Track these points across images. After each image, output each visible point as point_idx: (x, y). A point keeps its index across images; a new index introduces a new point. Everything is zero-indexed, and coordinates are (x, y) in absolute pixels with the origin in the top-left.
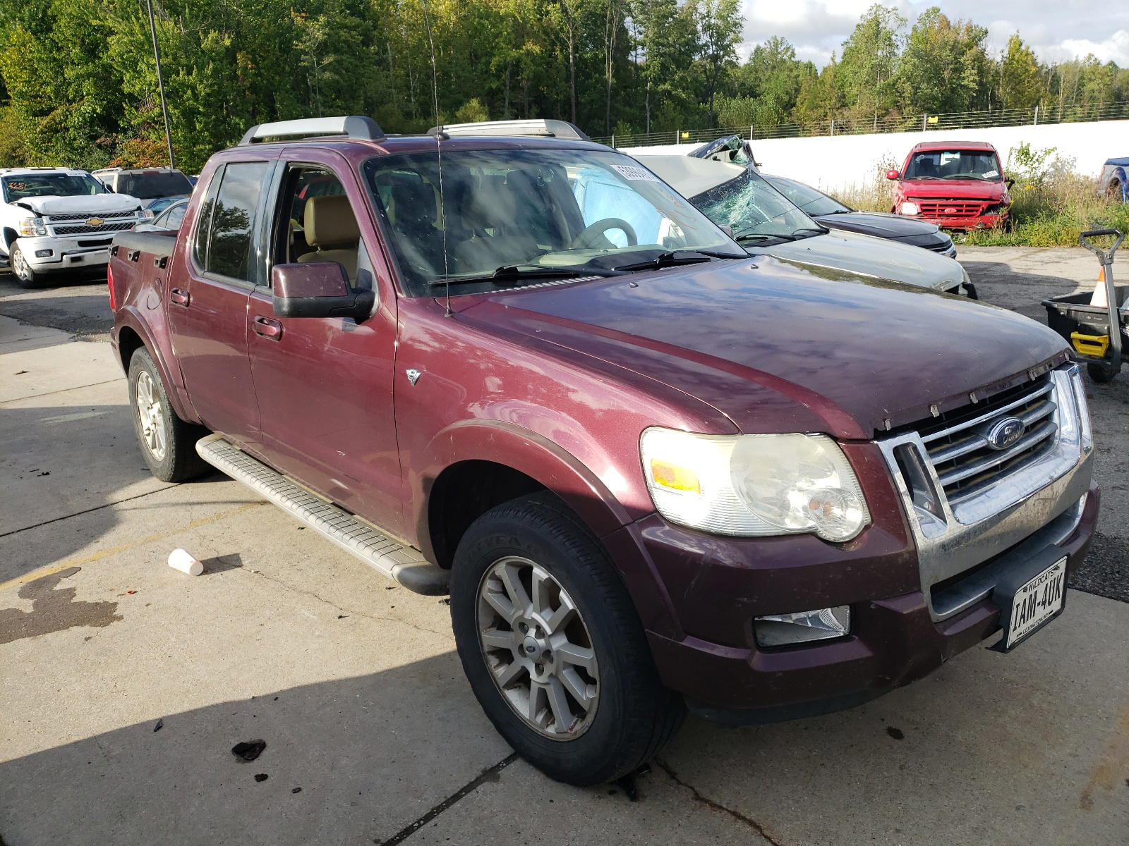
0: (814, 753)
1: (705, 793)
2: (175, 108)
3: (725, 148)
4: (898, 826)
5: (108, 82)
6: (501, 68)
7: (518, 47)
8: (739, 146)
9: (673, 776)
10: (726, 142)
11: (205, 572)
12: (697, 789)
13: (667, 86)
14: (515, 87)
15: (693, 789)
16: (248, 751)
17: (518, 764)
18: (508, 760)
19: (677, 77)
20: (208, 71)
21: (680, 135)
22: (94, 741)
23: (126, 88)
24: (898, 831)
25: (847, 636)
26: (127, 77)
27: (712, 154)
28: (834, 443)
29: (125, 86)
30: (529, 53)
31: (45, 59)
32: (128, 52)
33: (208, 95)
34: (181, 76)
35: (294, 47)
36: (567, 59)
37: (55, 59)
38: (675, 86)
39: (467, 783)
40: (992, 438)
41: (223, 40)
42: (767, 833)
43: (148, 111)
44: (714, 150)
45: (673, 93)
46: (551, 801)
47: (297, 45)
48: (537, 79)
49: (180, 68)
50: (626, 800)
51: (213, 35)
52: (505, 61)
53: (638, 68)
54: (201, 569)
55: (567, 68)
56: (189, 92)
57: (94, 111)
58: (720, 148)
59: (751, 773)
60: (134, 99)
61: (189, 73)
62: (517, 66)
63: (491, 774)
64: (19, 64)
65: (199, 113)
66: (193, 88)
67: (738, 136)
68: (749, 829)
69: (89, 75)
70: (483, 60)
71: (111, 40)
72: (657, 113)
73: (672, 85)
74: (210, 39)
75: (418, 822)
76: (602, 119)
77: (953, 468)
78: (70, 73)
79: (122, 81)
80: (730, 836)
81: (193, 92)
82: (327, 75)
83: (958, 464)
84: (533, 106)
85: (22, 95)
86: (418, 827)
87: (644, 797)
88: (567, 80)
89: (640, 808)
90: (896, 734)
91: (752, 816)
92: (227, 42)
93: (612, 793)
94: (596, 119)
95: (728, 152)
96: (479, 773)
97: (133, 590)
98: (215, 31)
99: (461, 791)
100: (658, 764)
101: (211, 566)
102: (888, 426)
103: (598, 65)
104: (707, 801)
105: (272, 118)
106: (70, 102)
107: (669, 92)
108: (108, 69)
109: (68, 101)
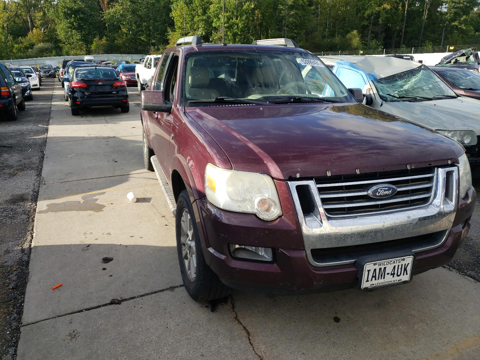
0: (295, 317)
1: (240, 317)
2: (230, 33)
3: (463, 55)
4: (305, 352)
5: (208, 23)
6: (369, 16)
7: (380, 6)
8: (471, 54)
9: (233, 308)
10: (464, 51)
11: (137, 202)
12: (238, 315)
13: (456, 23)
14: (376, 24)
15: (237, 314)
16: (107, 260)
17: (183, 288)
18: (181, 286)
19: (462, 19)
20: (244, 18)
21: (449, 48)
22: (70, 246)
23: (214, 25)
24: (303, 354)
25: (272, 262)
26: (215, 20)
27: (455, 57)
28: (272, 179)
29: (213, 24)
30: (384, 9)
31: (189, 14)
32: (216, 11)
33: (243, 27)
34: (234, 20)
35: (279, 7)
36: (404, 10)
37: (192, 14)
38: (460, 23)
39: (162, 289)
40: (370, 192)
41: (251, 5)
42: (250, 338)
43: (220, 34)
44: (456, 56)
45: (459, 27)
46: (184, 303)
47: (280, 7)
48: (387, 20)
49: (234, 17)
50: (210, 311)
51: (247, 4)
52: (372, 12)
53: (441, 13)
54: (136, 200)
55: (403, 14)
56: (236, 26)
57: (202, 34)
58: (460, 54)
59: (263, 315)
60: (216, 29)
61: (237, 19)
62: (378, 15)
63: (172, 288)
64: (180, 16)
65: (238, 35)
66: (238, 25)
67: (471, 49)
68: (245, 334)
69: (202, 20)
70: (362, 12)
71: (211, 6)
72: (449, 36)
73: (459, 23)
74: (246, 5)
75: (138, 296)
76: (417, 40)
77: (344, 202)
78: (196, 19)
79: (213, 22)
80: (236, 334)
81: (237, 26)
82: (291, 19)
83: (347, 200)
84: (383, 33)
85: (180, 28)
86: (137, 298)
87: (217, 311)
88: (402, 21)
89: (213, 315)
90: (337, 320)
91: (250, 331)
92: (253, 6)
93: (206, 307)
94: (414, 40)
95: (465, 57)
96: (169, 287)
97: (112, 203)
98: (249, 2)
99: (158, 291)
100: (232, 302)
101: (138, 200)
102: (298, 176)
103: (420, 13)
104: (238, 320)
105: (267, 37)
106: (195, 30)
107: (457, 26)
108: (209, 17)
109: (194, 30)
